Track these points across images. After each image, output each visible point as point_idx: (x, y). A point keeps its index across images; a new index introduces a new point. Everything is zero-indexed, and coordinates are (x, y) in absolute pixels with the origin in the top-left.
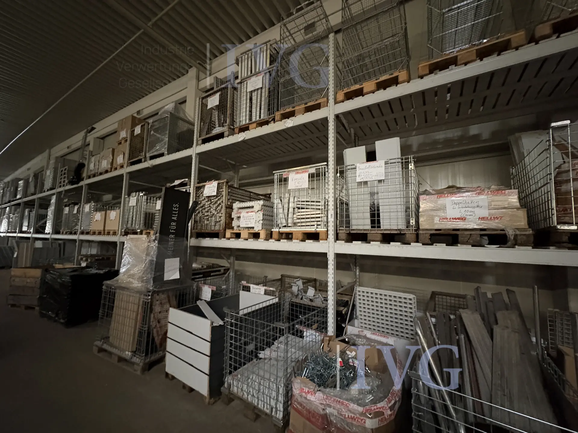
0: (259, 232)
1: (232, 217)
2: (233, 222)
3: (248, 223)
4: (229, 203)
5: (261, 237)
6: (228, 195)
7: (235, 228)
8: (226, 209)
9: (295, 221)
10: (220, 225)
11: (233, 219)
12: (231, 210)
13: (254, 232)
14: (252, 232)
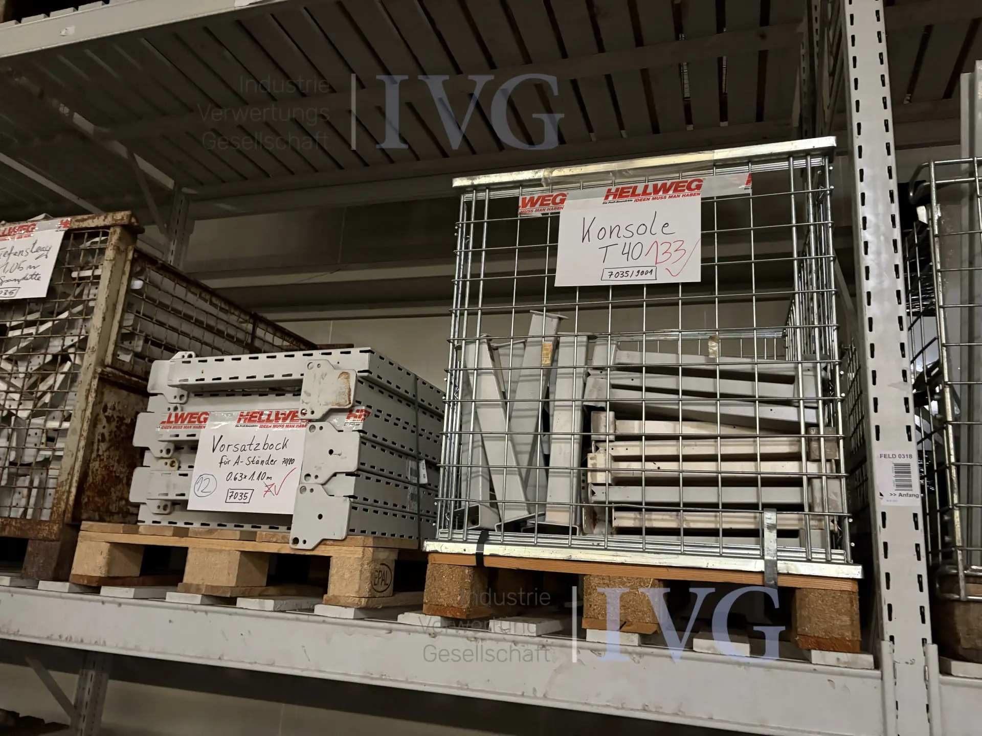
0: (322, 552)
1: (137, 442)
2: (138, 472)
3: (246, 483)
4: (127, 358)
5: (334, 588)
6: (128, 307)
7: (146, 515)
8: (99, 392)
9: (600, 495)
10: (43, 488)
11: (136, 457)
12: (133, 397)
13: (287, 549)
14: (273, 548)
